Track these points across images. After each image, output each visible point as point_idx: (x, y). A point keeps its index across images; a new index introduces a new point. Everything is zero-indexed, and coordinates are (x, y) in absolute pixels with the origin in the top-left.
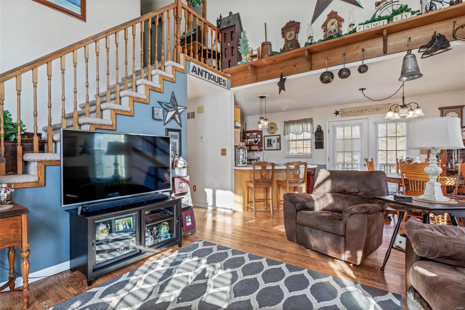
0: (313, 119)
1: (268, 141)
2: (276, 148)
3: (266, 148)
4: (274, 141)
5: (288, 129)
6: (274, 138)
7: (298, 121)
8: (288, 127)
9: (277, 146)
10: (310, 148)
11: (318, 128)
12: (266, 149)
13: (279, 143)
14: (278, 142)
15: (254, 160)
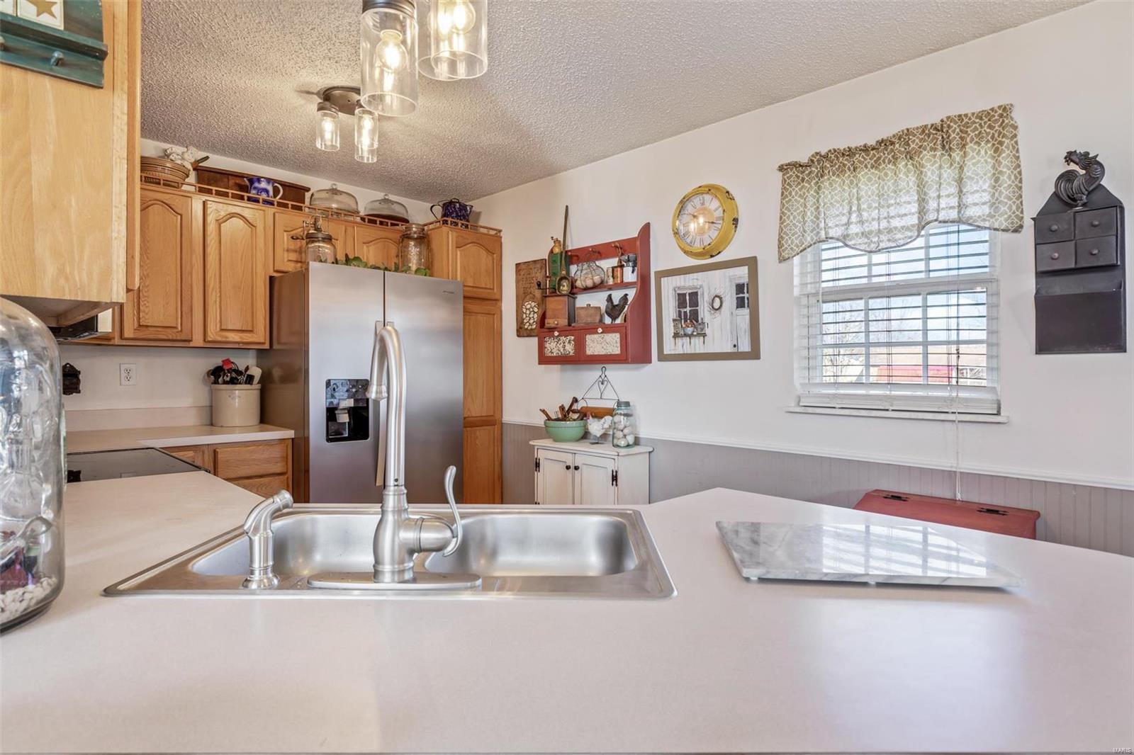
0: (1018, 116)
1: (681, 300)
2: (728, 348)
3: (670, 347)
4: (717, 304)
5: (810, 215)
6: (719, 283)
7: (884, 144)
8: (811, 201)
9: (735, 329)
10: (983, 349)
11: (1067, 177)
12: (666, 351)
13: (745, 312)
14: (741, 303)
15: (599, 414)
